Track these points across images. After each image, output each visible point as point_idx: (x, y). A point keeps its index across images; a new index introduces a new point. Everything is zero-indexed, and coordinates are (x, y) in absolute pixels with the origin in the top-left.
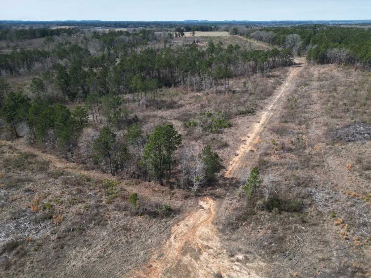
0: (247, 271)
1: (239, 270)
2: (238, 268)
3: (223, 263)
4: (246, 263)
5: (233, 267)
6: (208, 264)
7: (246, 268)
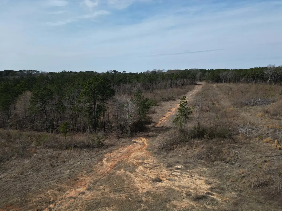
0: (189, 175)
1: (180, 175)
2: (178, 174)
3: (161, 171)
4: (186, 170)
5: (173, 173)
6: (145, 174)
7: (187, 173)
